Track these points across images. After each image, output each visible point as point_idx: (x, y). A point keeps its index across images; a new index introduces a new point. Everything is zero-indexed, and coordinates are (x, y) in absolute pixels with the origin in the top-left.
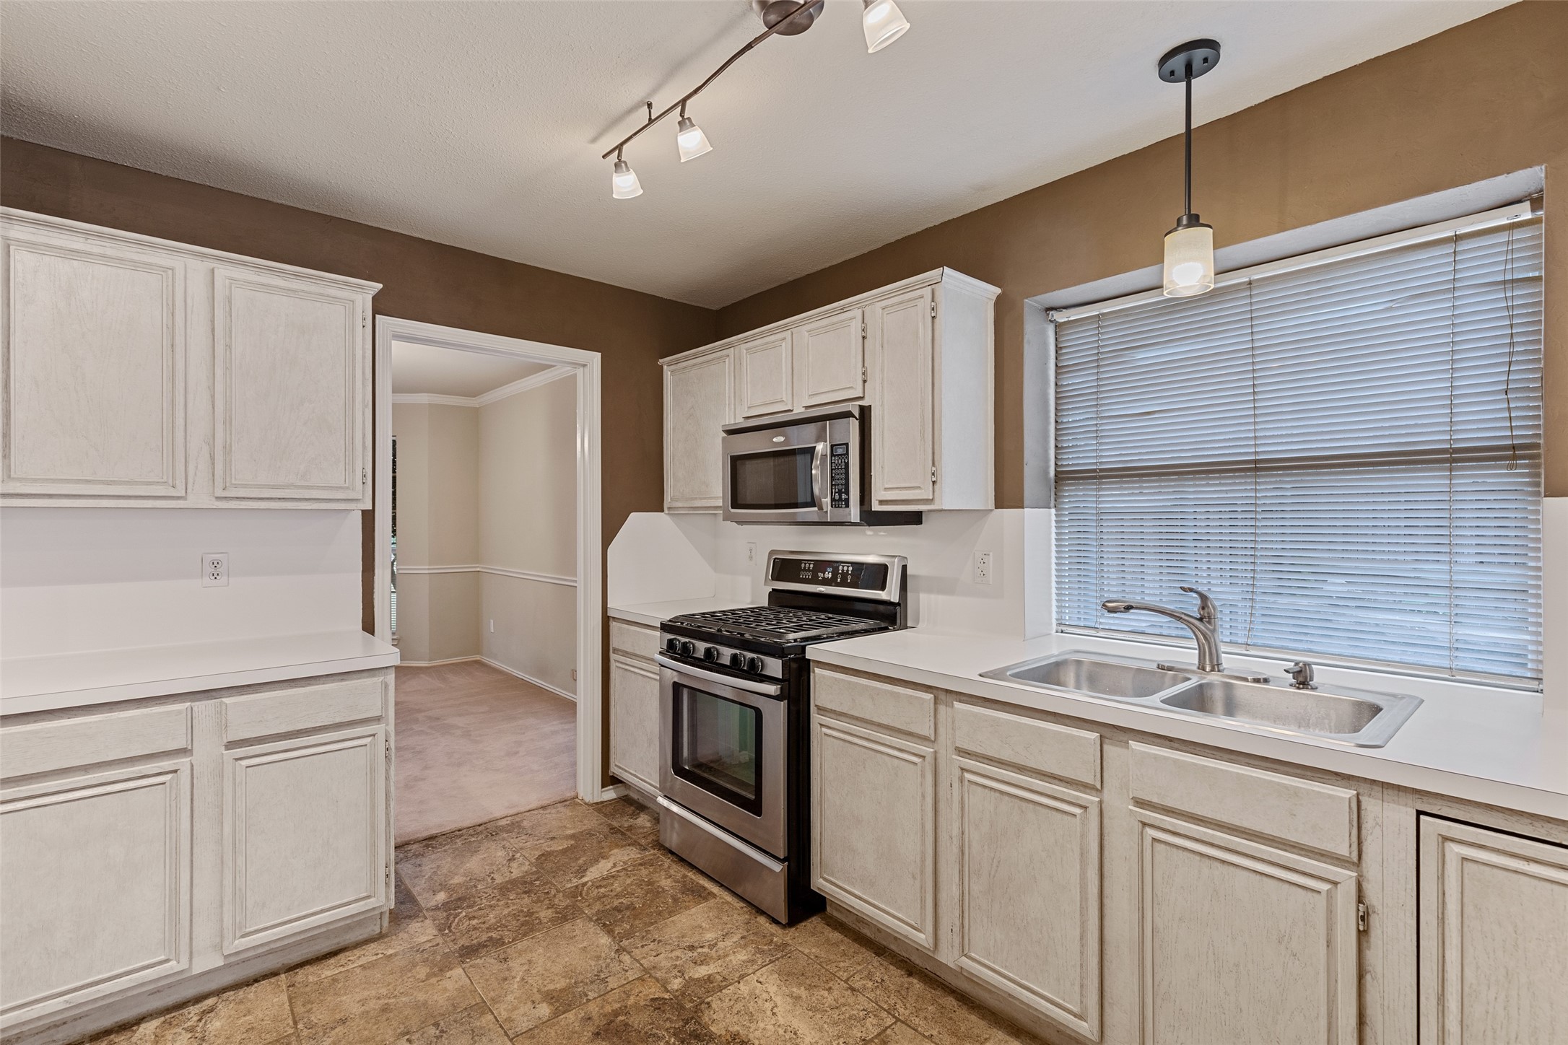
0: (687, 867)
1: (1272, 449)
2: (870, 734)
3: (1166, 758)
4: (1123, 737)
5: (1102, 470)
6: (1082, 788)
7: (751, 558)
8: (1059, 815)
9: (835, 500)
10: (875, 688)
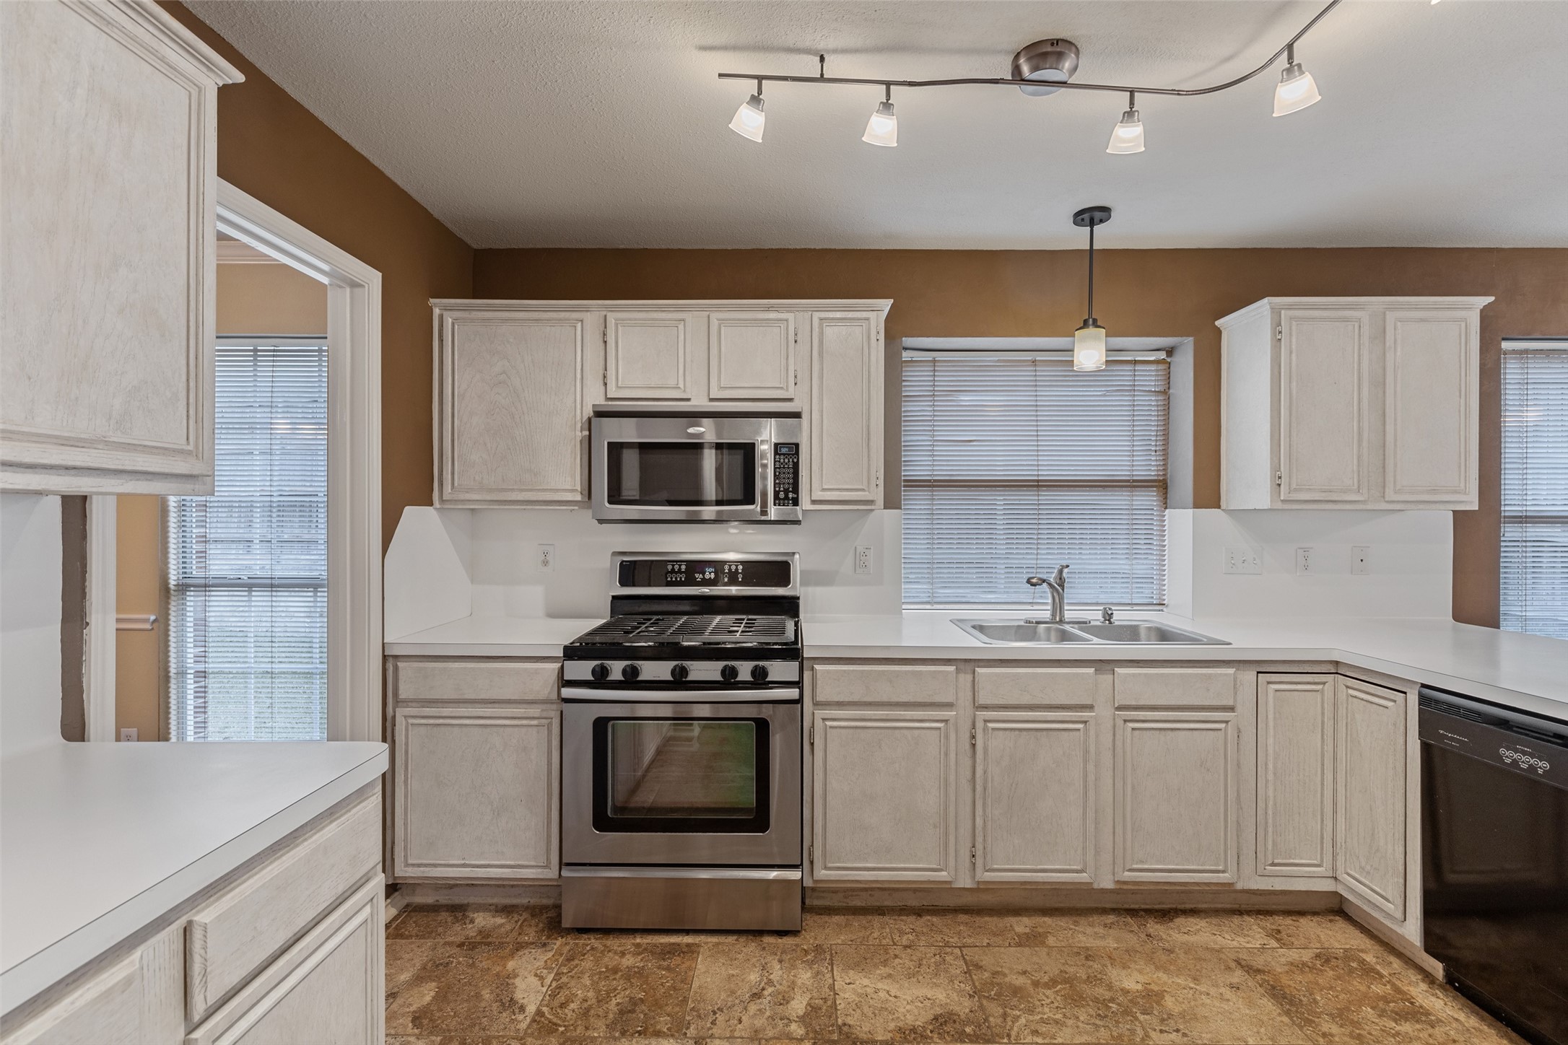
0: (625, 936)
1: (1046, 473)
2: (888, 714)
3: (1140, 674)
4: (1109, 667)
5: (935, 481)
6: (1079, 710)
7: (545, 563)
8: (1066, 734)
9: (780, 499)
10: (894, 671)
